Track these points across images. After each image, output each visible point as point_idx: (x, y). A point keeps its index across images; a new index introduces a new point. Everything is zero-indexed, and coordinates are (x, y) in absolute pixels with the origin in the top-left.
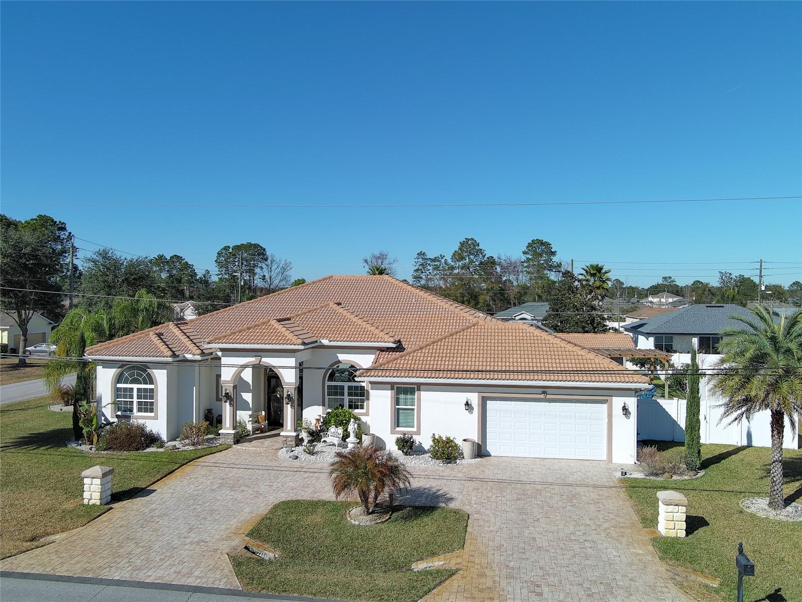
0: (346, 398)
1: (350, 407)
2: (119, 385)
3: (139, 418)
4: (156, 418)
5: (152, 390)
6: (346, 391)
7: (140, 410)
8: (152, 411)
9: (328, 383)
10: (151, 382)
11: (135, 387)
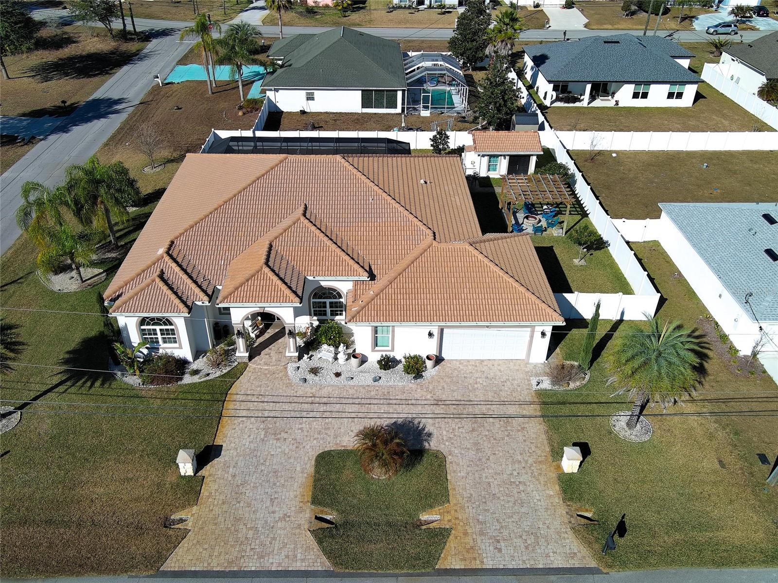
0: (328, 310)
1: (332, 315)
2: (143, 327)
3: (166, 349)
4: (181, 347)
5: (173, 330)
6: (328, 305)
7: (165, 342)
8: (175, 342)
9: (312, 300)
10: (171, 324)
11: (158, 328)
